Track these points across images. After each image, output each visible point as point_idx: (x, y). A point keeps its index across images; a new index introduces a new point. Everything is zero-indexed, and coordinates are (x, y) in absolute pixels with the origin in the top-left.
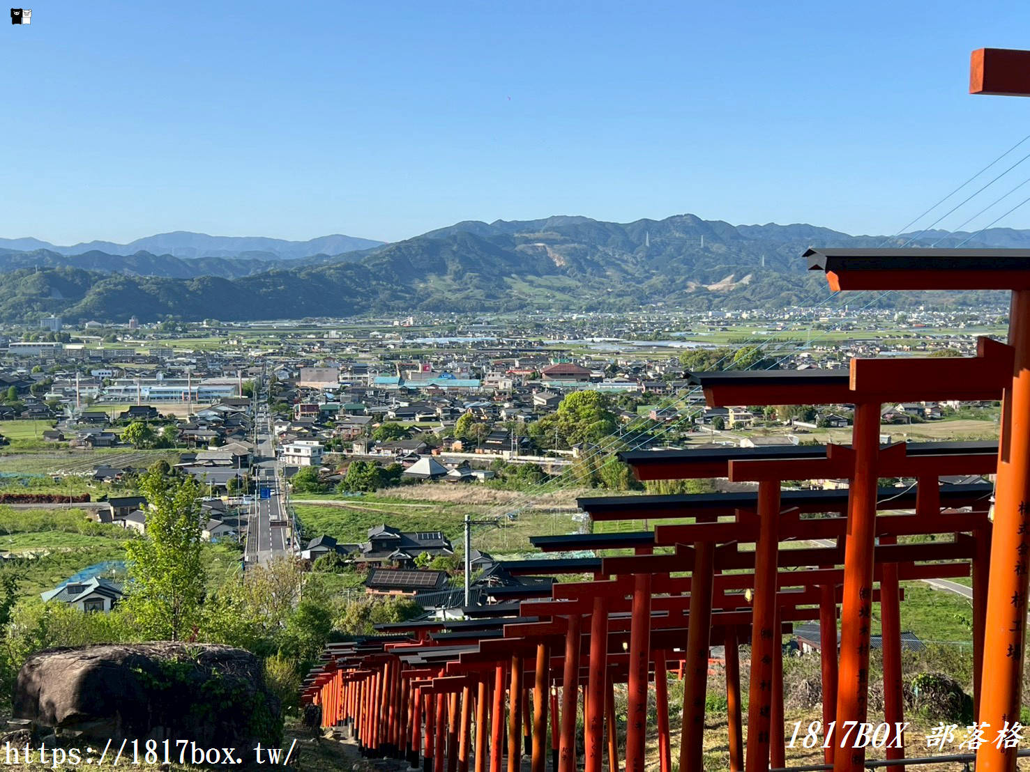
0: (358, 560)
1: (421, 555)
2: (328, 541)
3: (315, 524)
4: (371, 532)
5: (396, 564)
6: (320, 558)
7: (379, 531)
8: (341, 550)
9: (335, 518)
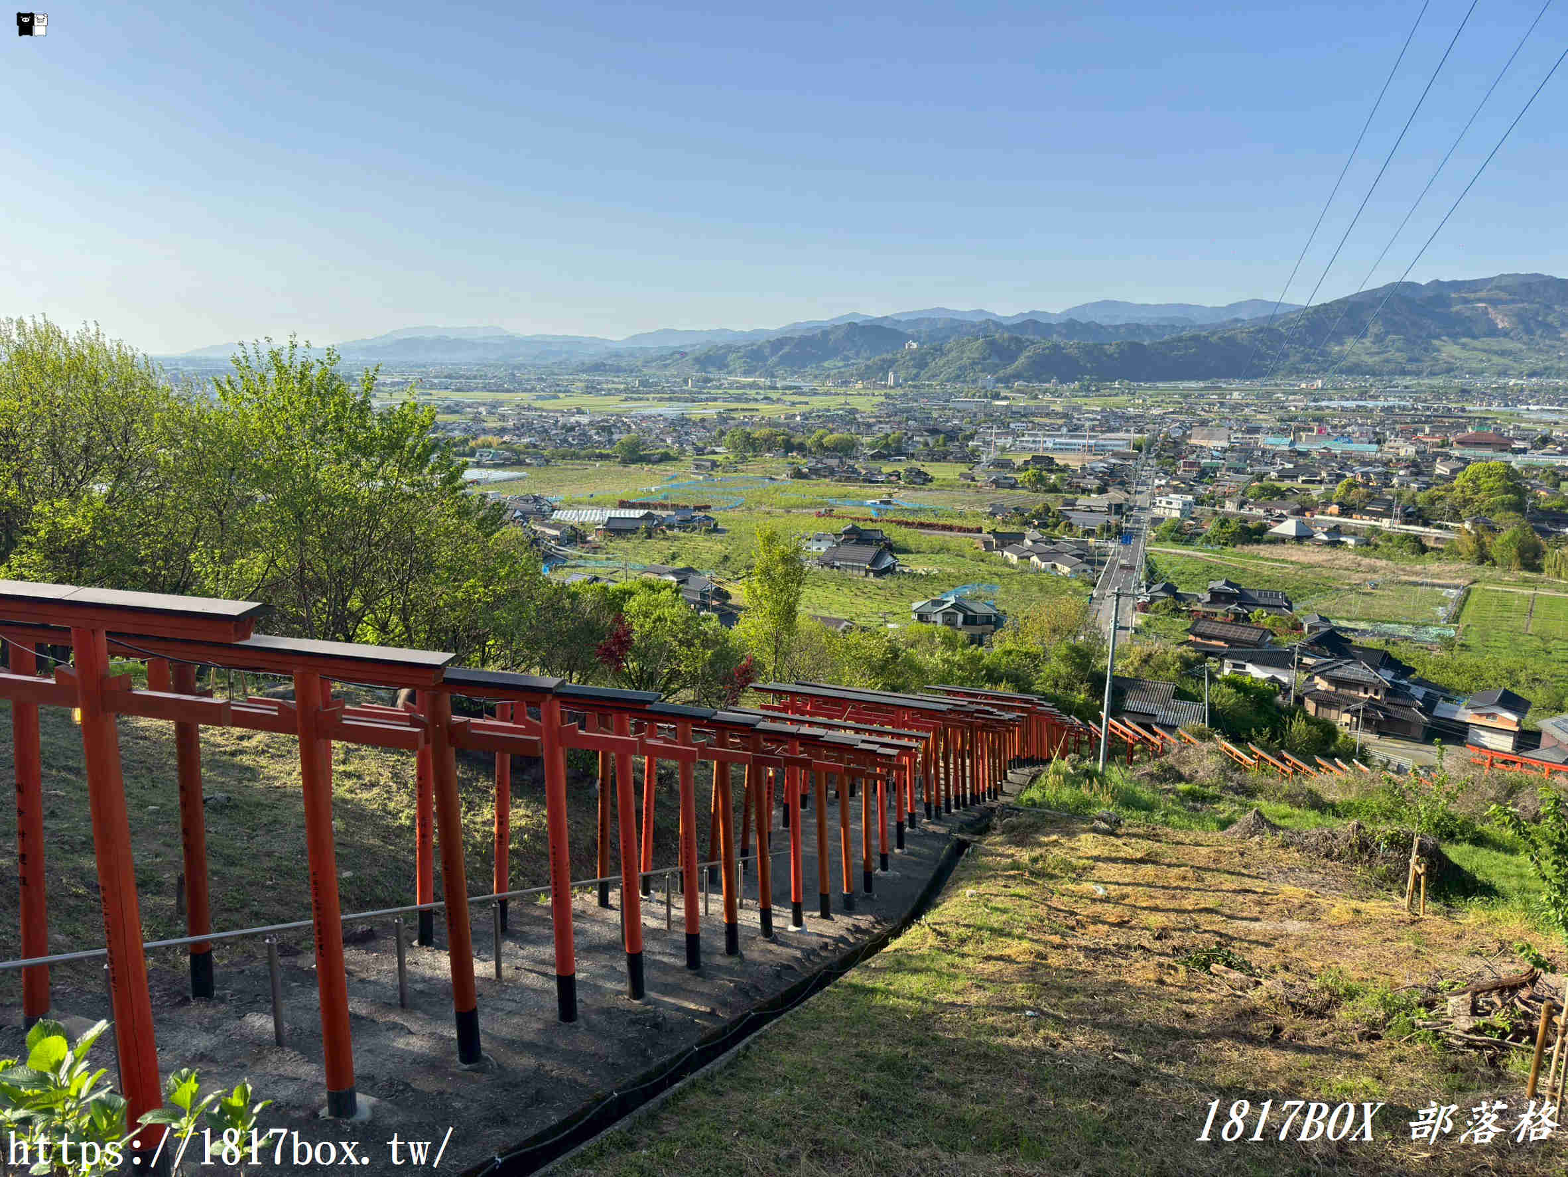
0: (1194, 608)
1: (1258, 611)
2: (1170, 589)
3: (1169, 572)
4: (1212, 585)
5: (1231, 617)
6: (1159, 602)
7: (1219, 585)
8: (1179, 597)
9: (1190, 568)
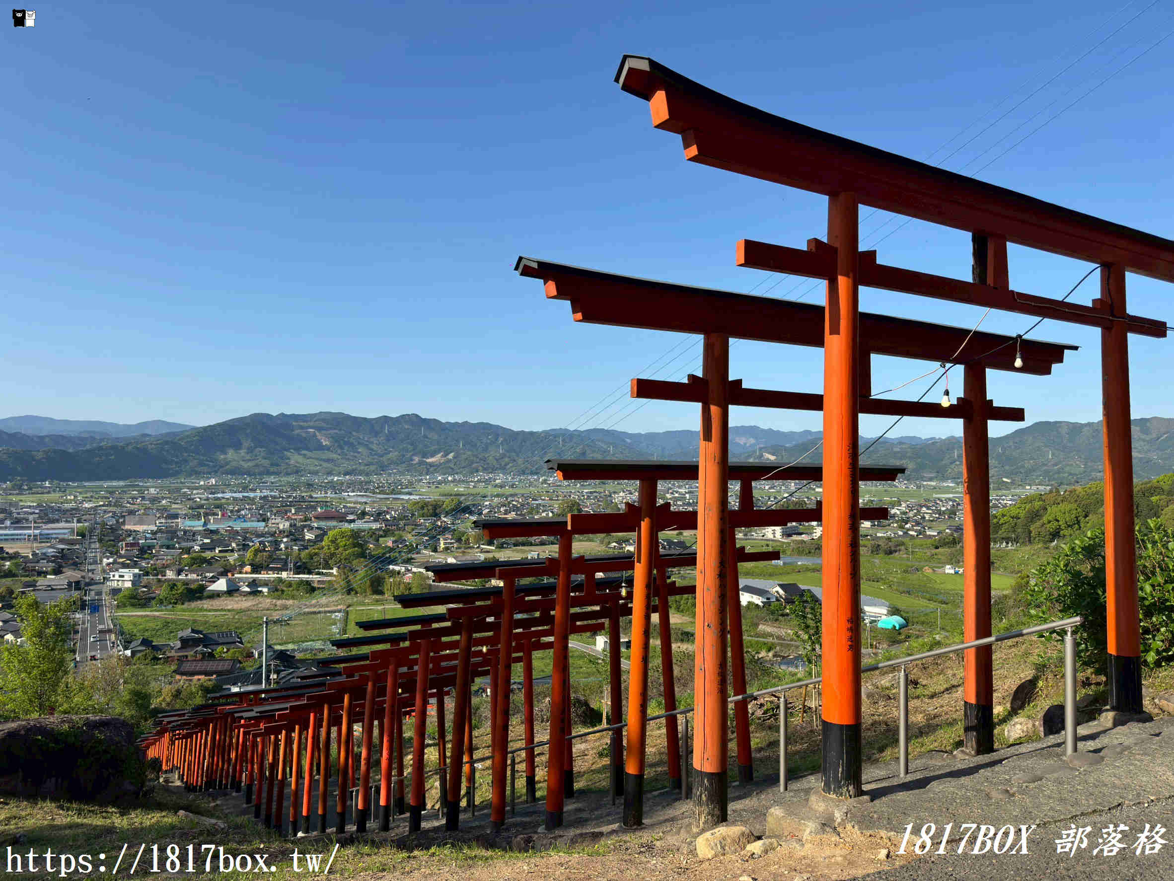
0: (169, 655)
1: (219, 649)
2: (146, 642)
3: (135, 631)
4: (180, 634)
5: (199, 656)
6: (139, 655)
7: (187, 633)
8: (156, 648)
9: (152, 625)
